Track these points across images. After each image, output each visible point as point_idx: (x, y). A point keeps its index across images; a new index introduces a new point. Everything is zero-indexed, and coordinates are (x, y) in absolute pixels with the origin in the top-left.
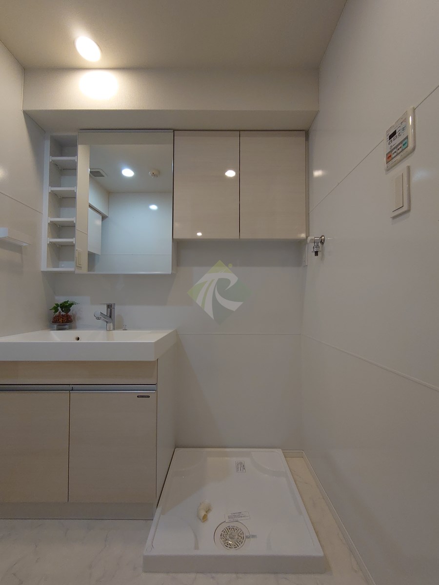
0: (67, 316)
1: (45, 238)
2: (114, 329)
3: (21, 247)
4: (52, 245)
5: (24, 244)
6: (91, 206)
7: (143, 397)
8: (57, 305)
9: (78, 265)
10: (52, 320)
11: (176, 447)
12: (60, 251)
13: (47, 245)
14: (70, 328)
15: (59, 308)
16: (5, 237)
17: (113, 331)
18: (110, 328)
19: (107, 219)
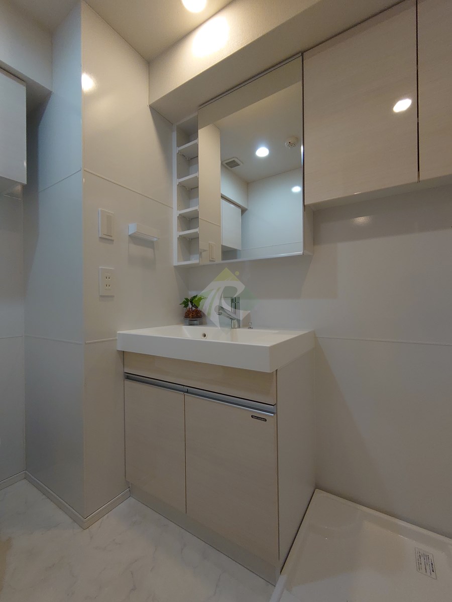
0: (197, 310)
1: (176, 232)
2: (239, 327)
3: (152, 242)
4: (182, 239)
5: (155, 239)
6: (223, 197)
7: (258, 418)
8: (187, 299)
9: (211, 259)
10: (184, 315)
11: (317, 487)
12: (189, 244)
13: (177, 239)
14: (201, 324)
15: (189, 303)
16: (135, 233)
17: (238, 329)
18: (234, 326)
19: (247, 211)
